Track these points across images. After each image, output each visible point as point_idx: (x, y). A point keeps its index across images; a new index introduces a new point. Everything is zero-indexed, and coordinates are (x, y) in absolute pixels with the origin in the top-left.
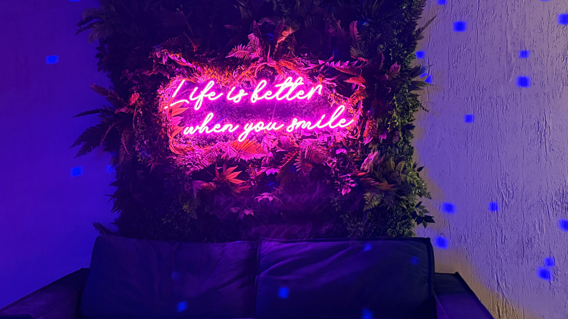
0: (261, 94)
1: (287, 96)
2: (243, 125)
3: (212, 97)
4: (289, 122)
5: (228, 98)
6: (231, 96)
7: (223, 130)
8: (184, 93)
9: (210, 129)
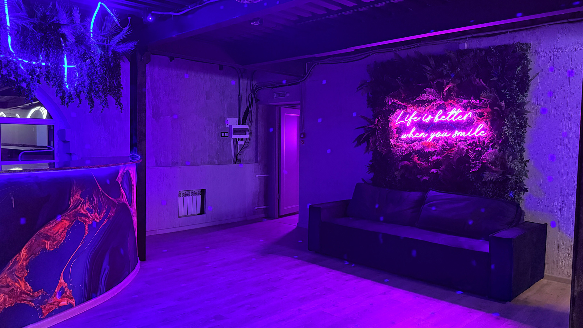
0: (440, 117)
1: (453, 118)
2: (430, 134)
3: (416, 119)
4: (453, 133)
5: (423, 120)
6: (424, 119)
7: (420, 136)
8: (403, 118)
9: (413, 136)
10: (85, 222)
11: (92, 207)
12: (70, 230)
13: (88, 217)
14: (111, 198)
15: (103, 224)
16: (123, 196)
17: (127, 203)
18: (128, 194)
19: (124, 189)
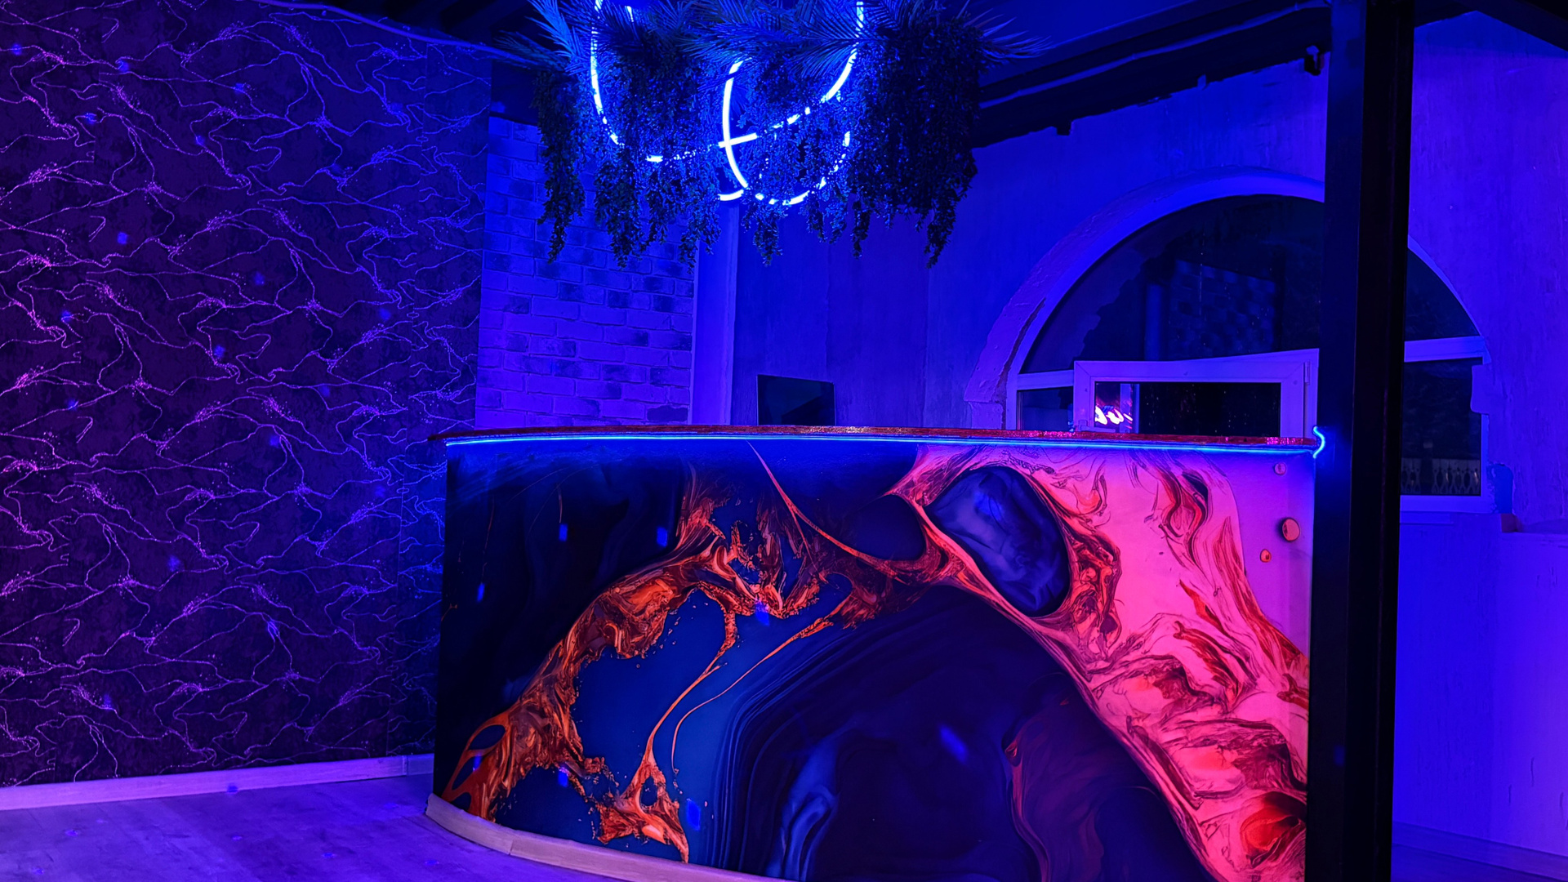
10: (728, 604)
11: (756, 562)
12: (676, 616)
13: (738, 593)
14: (854, 552)
15: (803, 634)
16: (945, 557)
17: (996, 596)
18: (1001, 562)
19: (958, 535)
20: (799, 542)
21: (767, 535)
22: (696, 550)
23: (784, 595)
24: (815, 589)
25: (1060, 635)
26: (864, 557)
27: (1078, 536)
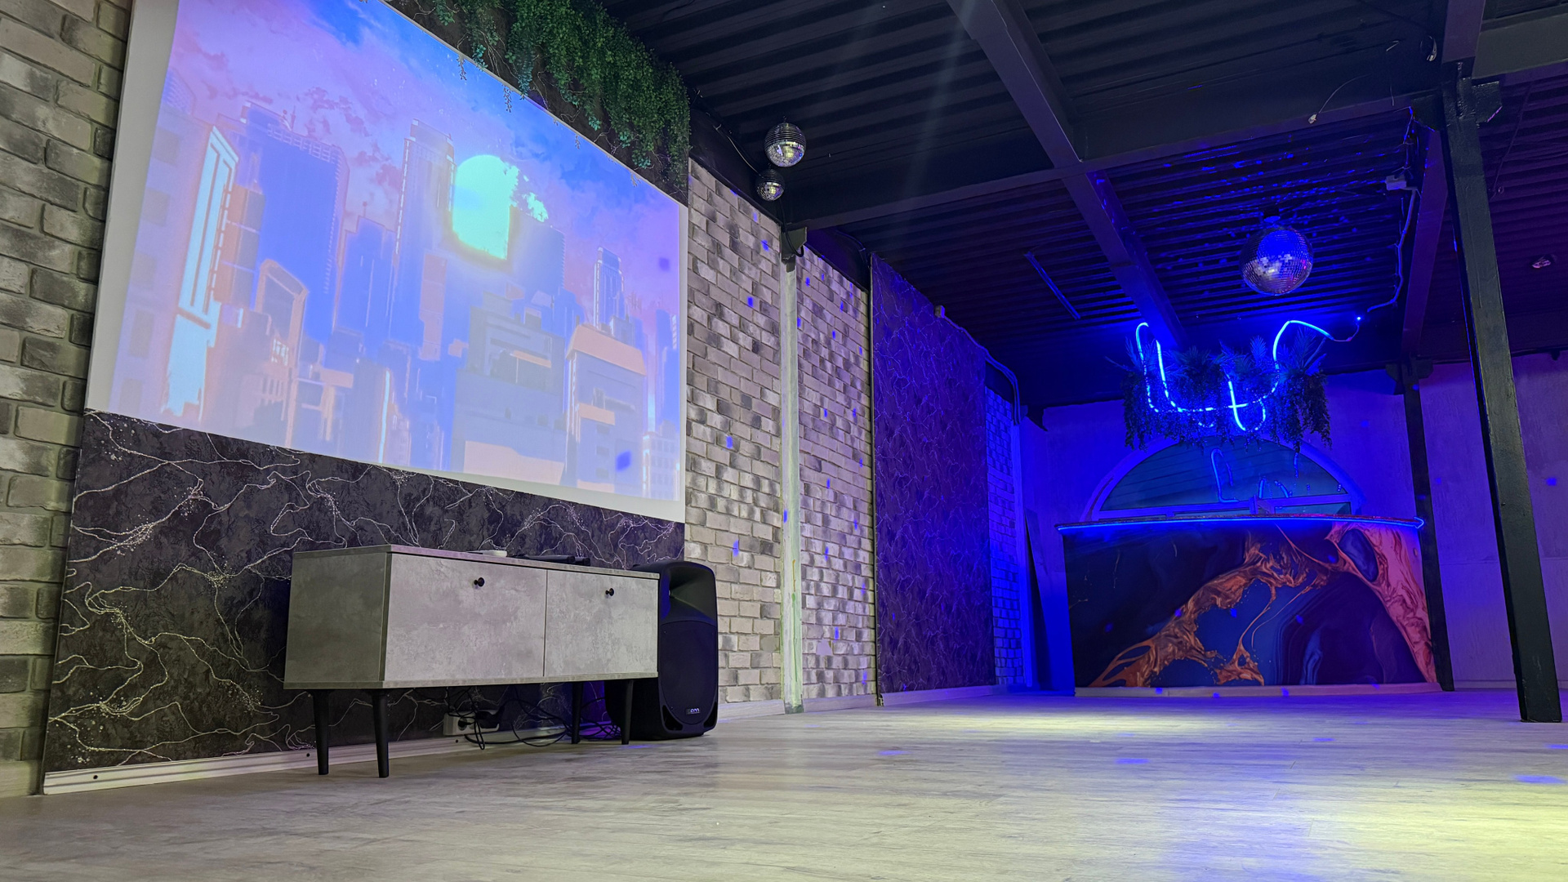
10: (1271, 583)
11: (1281, 566)
12: (1247, 590)
13: (1275, 579)
14: (1316, 561)
15: (1303, 592)
16: (1345, 562)
17: (1360, 575)
18: (1360, 563)
19: (1347, 553)
20: (1297, 558)
21: (1284, 555)
22: (1254, 563)
23: (1294, 579)
24: (1305, 575)
25: (1378, 588)
26: (1321, 562)
27: (1378, 554)
